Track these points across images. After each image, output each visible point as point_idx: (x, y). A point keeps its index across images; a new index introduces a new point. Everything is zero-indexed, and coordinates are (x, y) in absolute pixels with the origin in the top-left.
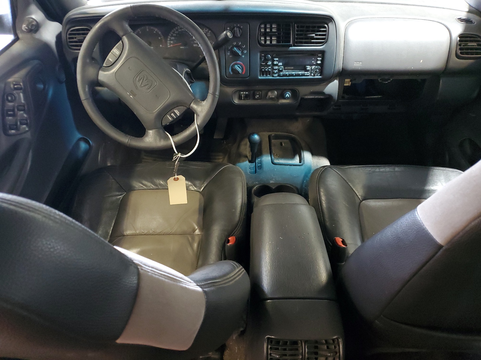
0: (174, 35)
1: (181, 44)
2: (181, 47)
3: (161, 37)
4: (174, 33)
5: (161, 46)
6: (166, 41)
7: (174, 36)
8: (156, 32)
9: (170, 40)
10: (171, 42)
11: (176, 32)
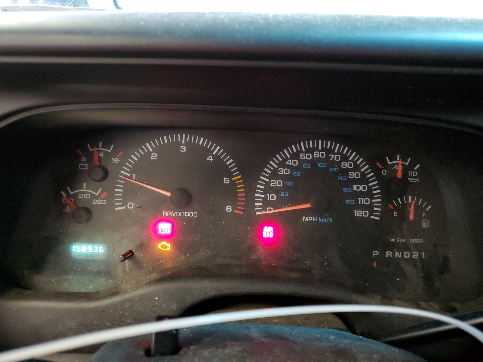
0: (283, 171)
1: (308, 206)
2: (308, 219)
3: (231, 176)
4: (282, 164)
5: (229, 209)
6: (250, 191)
7: (284, 178)
8: (215, 157)
9: (268, 190)
10: (270, 197)
11: (289, 163)
